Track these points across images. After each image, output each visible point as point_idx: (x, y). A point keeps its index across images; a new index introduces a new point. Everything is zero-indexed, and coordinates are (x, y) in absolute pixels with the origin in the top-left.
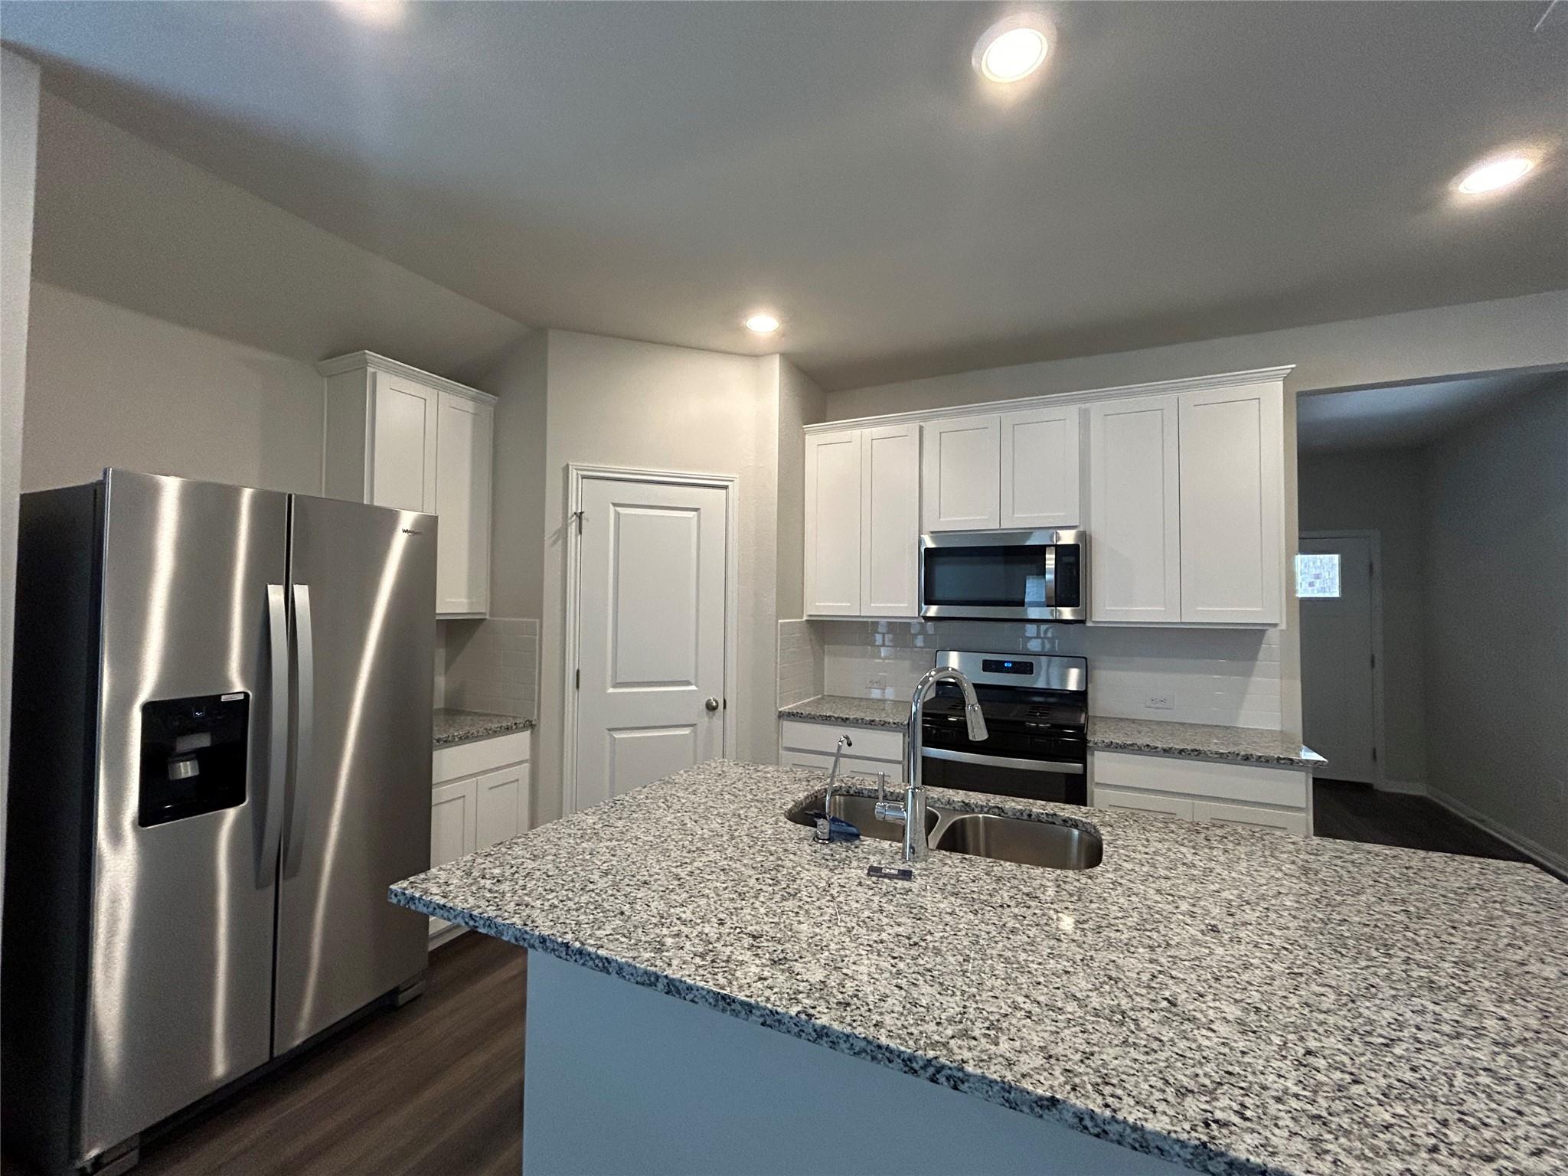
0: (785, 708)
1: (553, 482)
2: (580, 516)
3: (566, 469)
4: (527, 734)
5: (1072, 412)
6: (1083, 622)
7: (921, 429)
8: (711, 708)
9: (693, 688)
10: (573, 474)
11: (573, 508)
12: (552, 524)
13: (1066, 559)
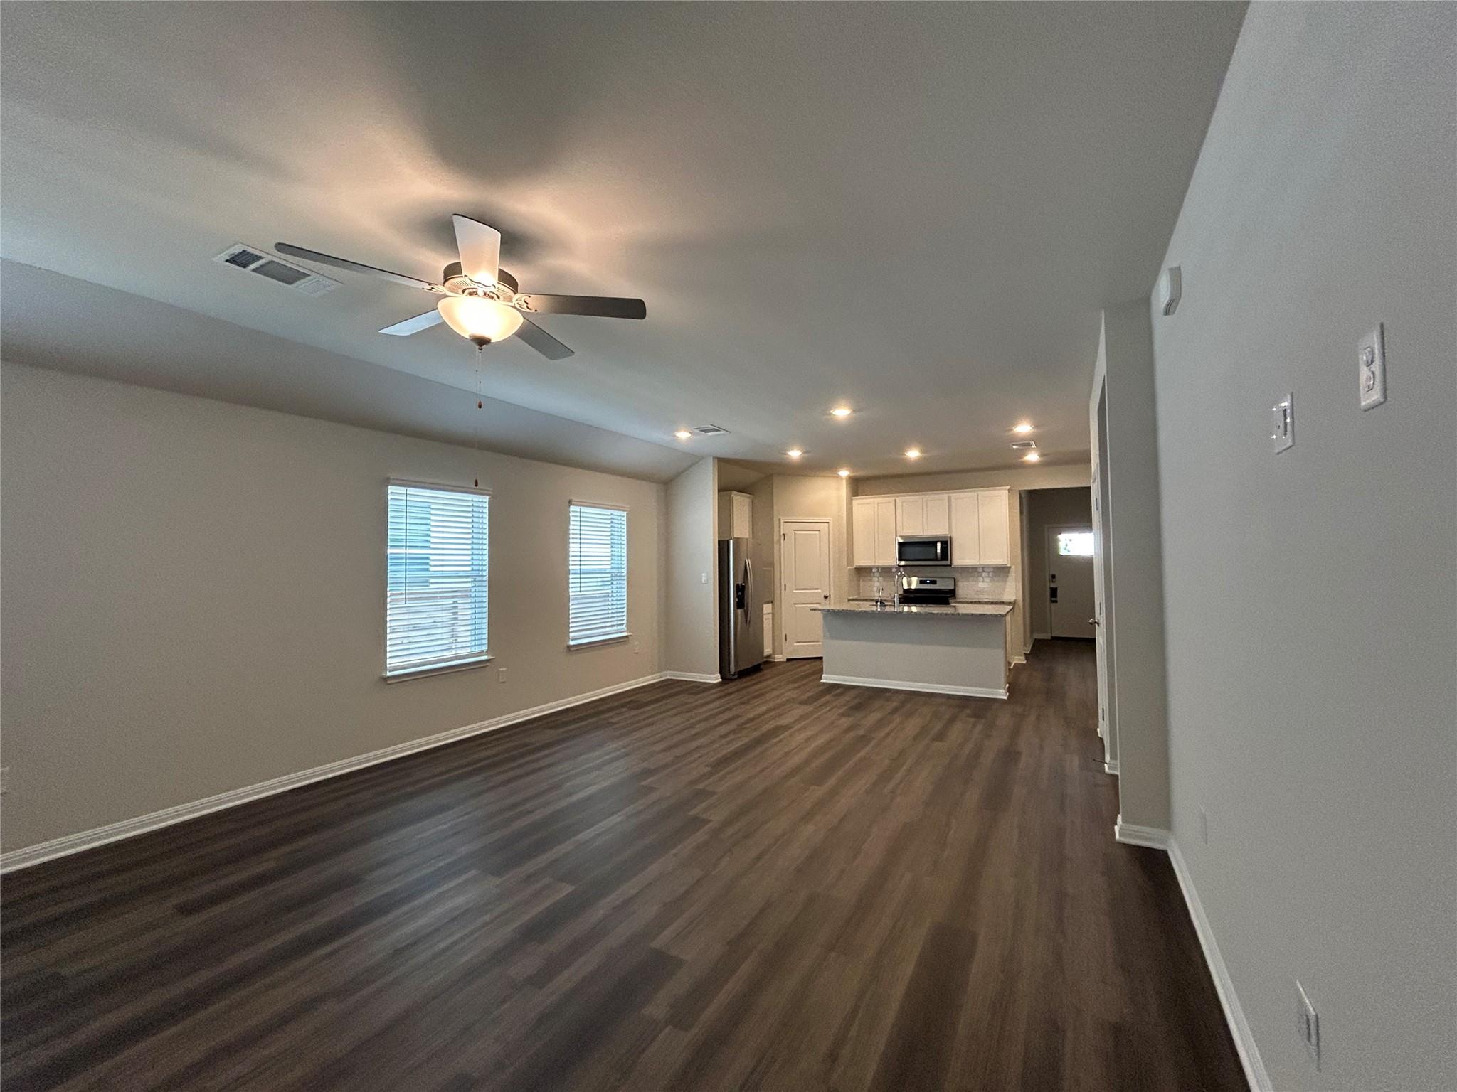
0: (851, 598)
1: (776, 523)
2: (784, 535)
3: (780, 520)
4: (770, 605)
5: (945, 496)
6: (951, 566)
7: (895, 500)
8: (826, 597)
9: (819, 591)
10: (782, 521)
11: (782, 533)
12: (776, 538)
13: (944, 546)
